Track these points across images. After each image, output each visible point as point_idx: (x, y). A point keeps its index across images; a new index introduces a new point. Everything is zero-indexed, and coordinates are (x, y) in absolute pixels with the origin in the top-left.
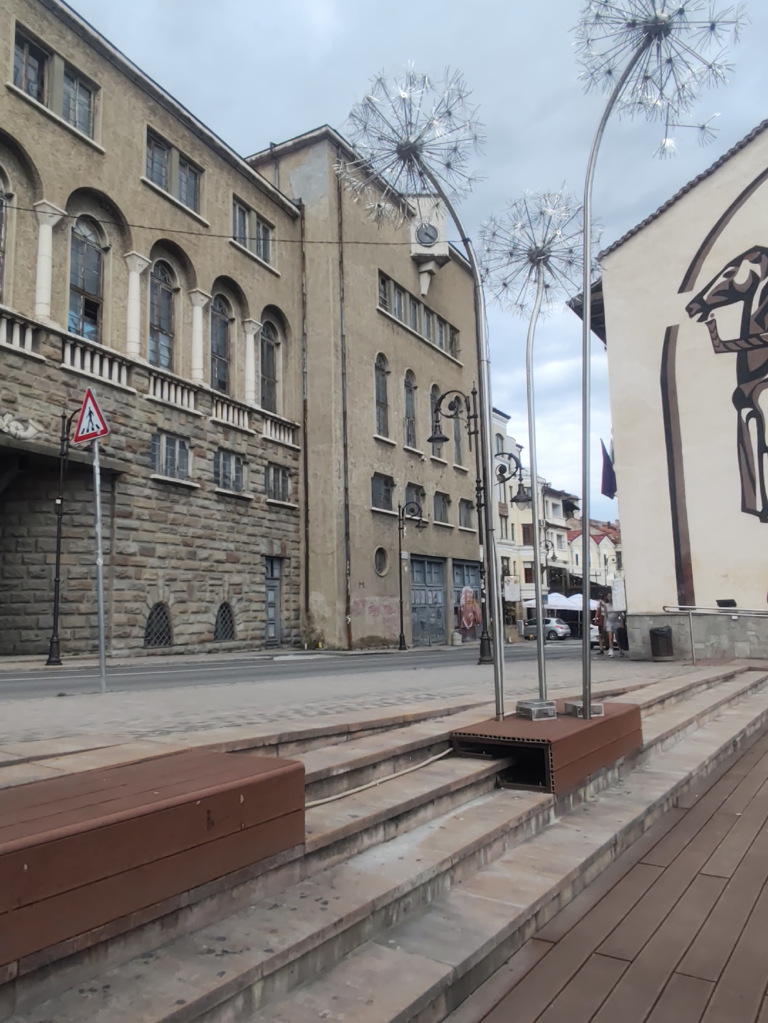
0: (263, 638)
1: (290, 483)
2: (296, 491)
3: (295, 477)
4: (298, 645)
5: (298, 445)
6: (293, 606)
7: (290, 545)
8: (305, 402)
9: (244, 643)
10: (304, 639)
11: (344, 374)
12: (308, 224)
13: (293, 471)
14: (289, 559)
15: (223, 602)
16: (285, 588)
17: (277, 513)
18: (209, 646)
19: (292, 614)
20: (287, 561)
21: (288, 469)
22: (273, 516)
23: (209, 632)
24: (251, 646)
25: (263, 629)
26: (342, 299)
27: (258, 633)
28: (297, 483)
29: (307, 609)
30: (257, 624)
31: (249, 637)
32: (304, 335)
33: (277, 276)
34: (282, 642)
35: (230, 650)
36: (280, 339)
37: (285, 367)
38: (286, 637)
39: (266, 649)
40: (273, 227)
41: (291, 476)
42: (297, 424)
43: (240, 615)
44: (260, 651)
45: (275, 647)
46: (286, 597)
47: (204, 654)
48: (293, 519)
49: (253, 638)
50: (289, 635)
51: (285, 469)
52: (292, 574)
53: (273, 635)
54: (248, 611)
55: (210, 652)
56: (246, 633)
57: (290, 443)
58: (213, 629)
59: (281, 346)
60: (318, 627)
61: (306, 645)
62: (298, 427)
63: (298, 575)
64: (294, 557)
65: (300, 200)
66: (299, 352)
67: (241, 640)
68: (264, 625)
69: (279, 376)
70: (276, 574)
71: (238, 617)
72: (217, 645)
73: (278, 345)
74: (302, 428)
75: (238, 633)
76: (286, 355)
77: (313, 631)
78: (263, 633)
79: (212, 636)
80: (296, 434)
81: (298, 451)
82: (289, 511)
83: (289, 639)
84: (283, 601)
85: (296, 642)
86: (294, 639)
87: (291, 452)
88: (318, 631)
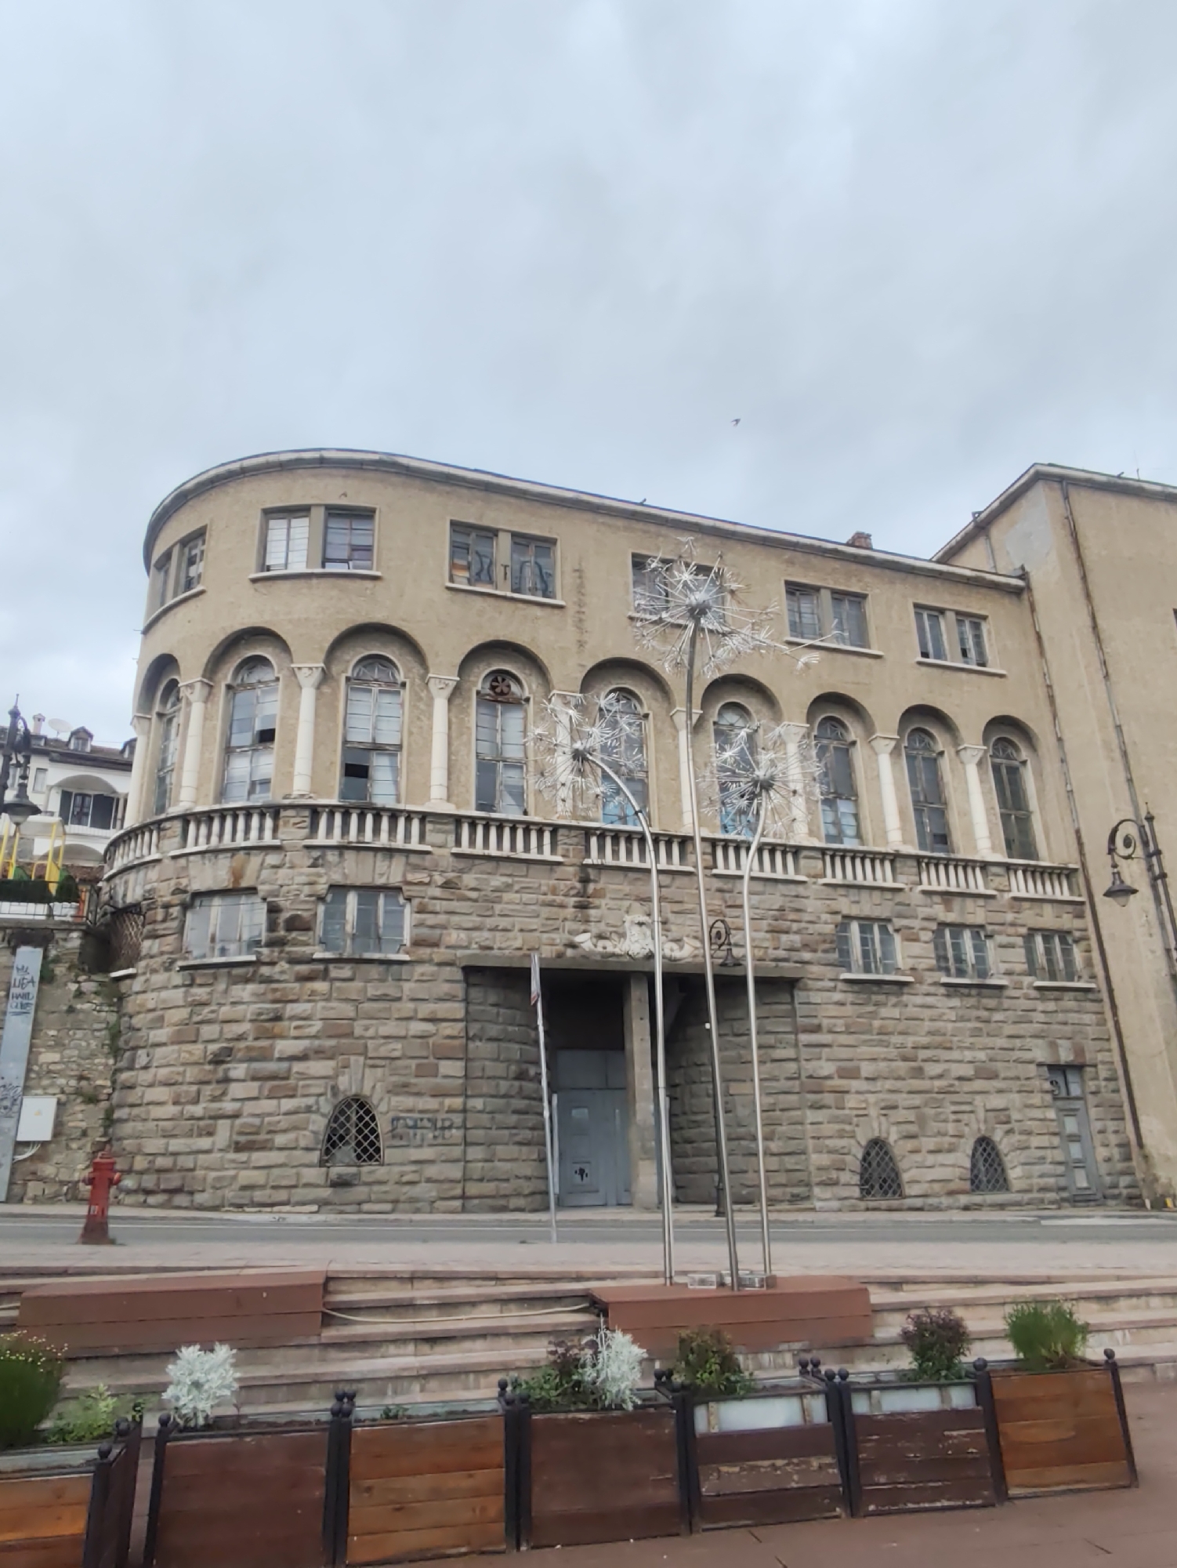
0: (1063, 1189)
1: (1077, 953)
2: (1089, 963)
3: (1083, 944)
4: (1134, 1201)
5: (1080, 896)
6: (1113, 1139)
7: (1090, 1047)
8: (1078, 832)
9: (1027, 1197)
10: (1145, 1193)
11: (1130, 781)
12: (1038, 594)
13: (1077, 934)
14: (1095, 1066)
15: (979, 1135)
16: (1093, 1112)
17: (1056, 1000)
18: (964, 1199)
19: (1116, 1153)
20: (1088, 1069)
21: (1069, 932)
22: (1051, 1006)
23: (961, 1179)
24: (1042, 1201)
25: (1062, 1176)
26: (1107, 676)
27: (1051, 1181)
28: (1088, 951)
29: (1141, 1145)
30: (1047, 1168)
31: (1036, 1188)
32: (1060, 740)
33: (1002, 676)
34: (1105, 1197)
35: (1002, 1206)
36: (1024, 754)
37: (1041, 791)
38: (1110, 1188)
39: (1074, 1207)
40: (985, 618)
41: (1076, 941)
42: (1071, 866)
43: (1013, 1154)
44: (1059, 1208)
45: (1092, 1203)
46: (1098, 1125)
47: (955, 1211)
48: (1089, 1006)
49: (1042, 1189)
50: (1115, 1186)
51: (1064, 935)
52: (1103, 1090)
53: (1085, 1185)
54: (1028, 1148)
55: (966, 1208)
56: (1028, 1181)
57: (1067, 896)
58: (968, 1175)
59: (1029, 763)
60: (1163, 1174)
61: (1148, 1203)
62: (1076, 870)
63: (1117, 1091)
64: (1103, 1063)
65: (1023, 568)
66: (1058, 765)
67: (1018, 1192)
68: (1061, 1169)
69: (1033, 804)
70: (1075, 1090)
71: (1009, 1158)
72: (977, 1199)
73: (1024, 763)
74: (1081, 870)
75: (1014, 1182)
76: (1039, 774)
77: (1156, 1179)
78: (1062, 1182)
79: (967, 1185)
80: (1074, 880)
81: (1082, 903)
82: (1079, 995)
83: (1116, 1191)
84: (1094, 1132)
85: (1130, 1198)
86: (1125, 1192)
87: (1070, 908)
88: (1163, 1180)
